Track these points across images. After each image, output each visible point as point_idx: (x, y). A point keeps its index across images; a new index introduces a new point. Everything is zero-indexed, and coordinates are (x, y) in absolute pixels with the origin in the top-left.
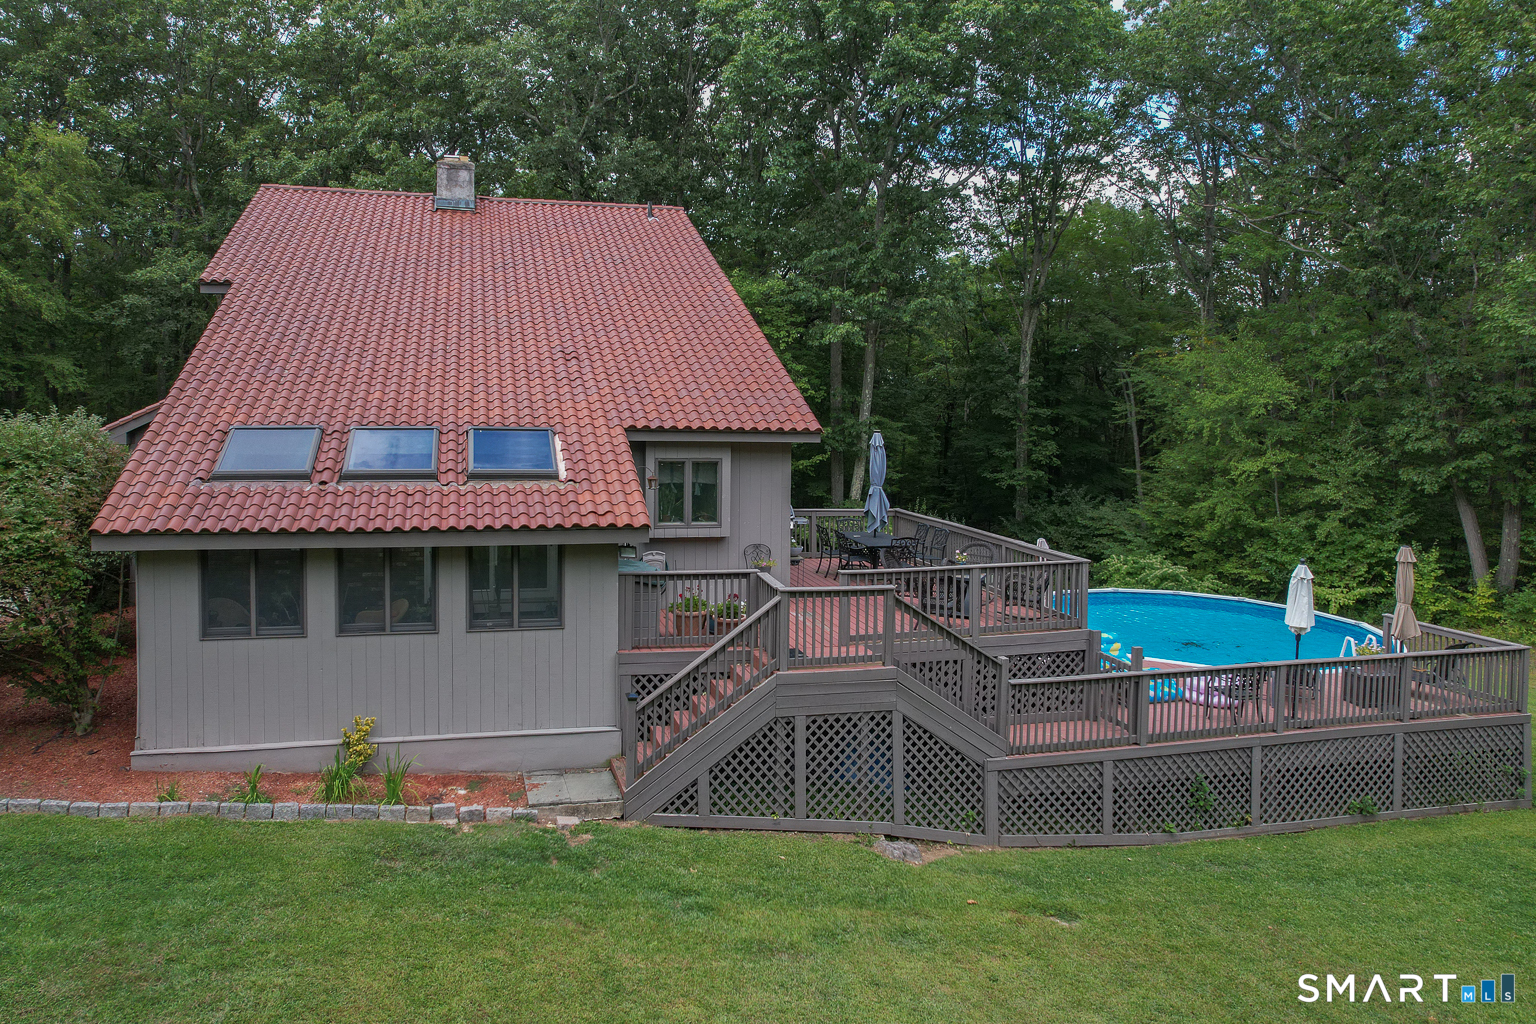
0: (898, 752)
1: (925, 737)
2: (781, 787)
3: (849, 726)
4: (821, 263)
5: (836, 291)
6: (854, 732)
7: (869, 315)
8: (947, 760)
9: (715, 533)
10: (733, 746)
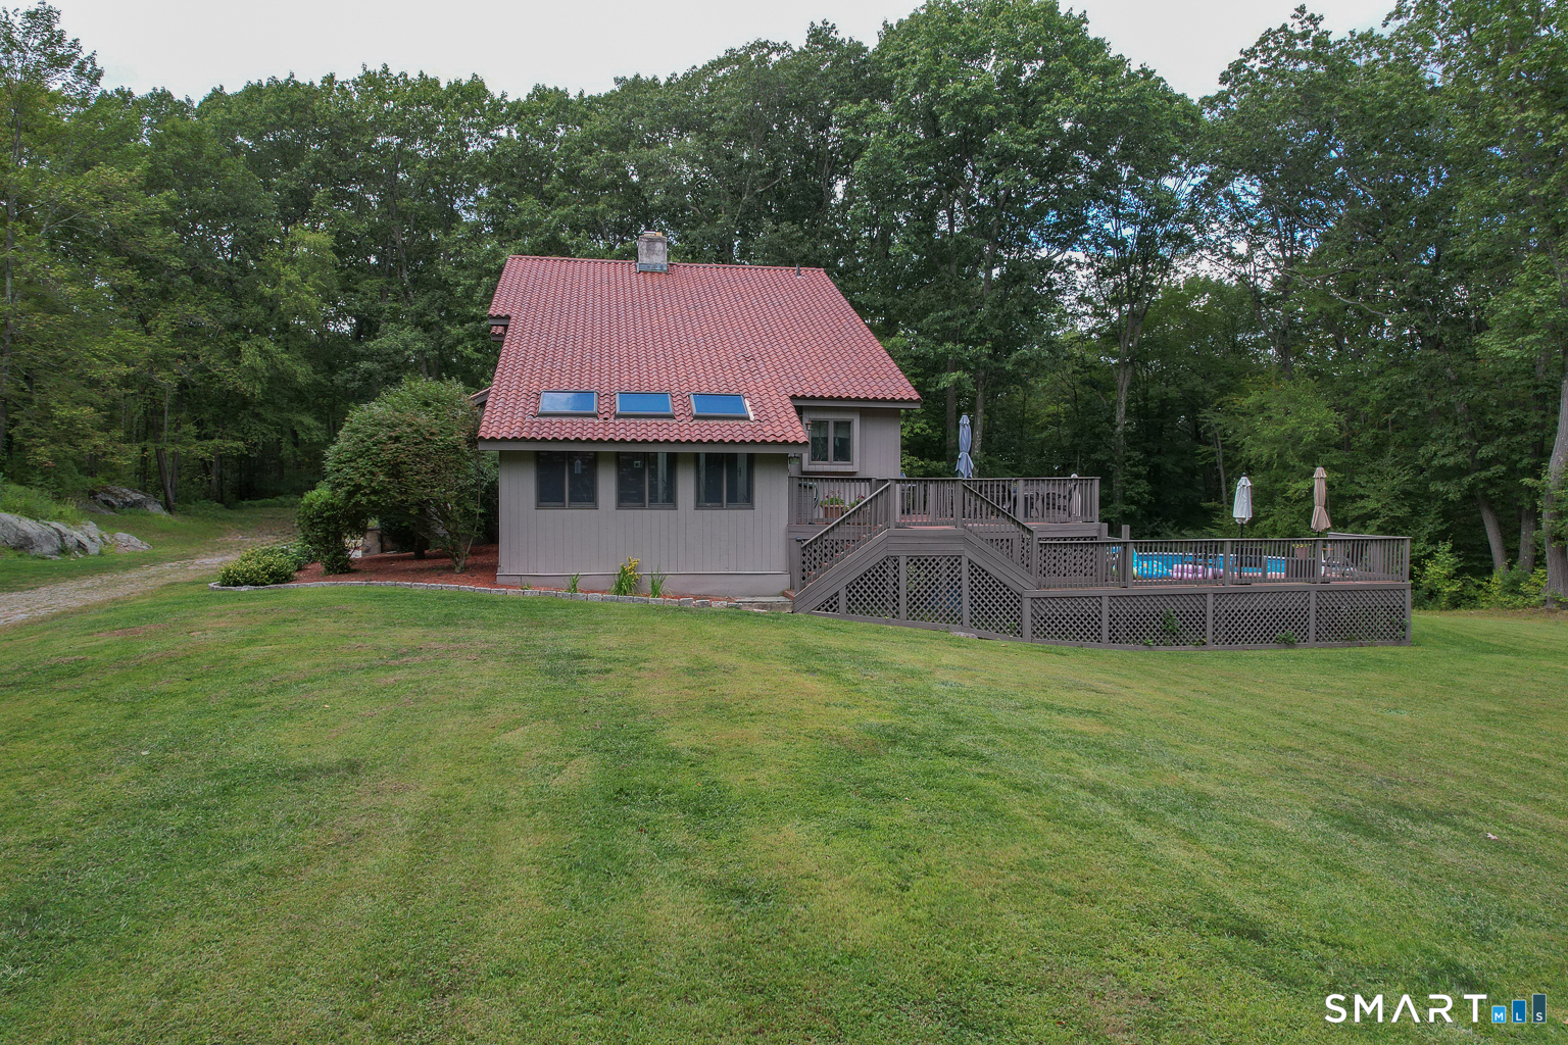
0: (965, 582)
1: (983, 574)
2: (891, 600)
3: (933, 564)
4: (937, 323)
5: (949, 345)
6: (937, 568)
7: (977, 364)
8: (997, 589)
9: (849, 469)
10: (860, 572)
